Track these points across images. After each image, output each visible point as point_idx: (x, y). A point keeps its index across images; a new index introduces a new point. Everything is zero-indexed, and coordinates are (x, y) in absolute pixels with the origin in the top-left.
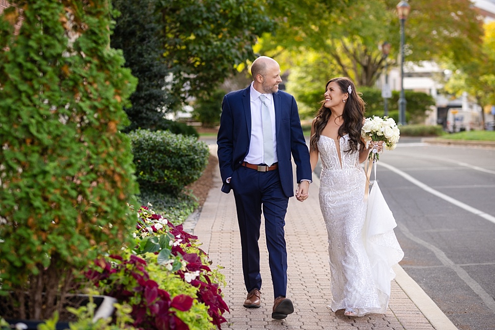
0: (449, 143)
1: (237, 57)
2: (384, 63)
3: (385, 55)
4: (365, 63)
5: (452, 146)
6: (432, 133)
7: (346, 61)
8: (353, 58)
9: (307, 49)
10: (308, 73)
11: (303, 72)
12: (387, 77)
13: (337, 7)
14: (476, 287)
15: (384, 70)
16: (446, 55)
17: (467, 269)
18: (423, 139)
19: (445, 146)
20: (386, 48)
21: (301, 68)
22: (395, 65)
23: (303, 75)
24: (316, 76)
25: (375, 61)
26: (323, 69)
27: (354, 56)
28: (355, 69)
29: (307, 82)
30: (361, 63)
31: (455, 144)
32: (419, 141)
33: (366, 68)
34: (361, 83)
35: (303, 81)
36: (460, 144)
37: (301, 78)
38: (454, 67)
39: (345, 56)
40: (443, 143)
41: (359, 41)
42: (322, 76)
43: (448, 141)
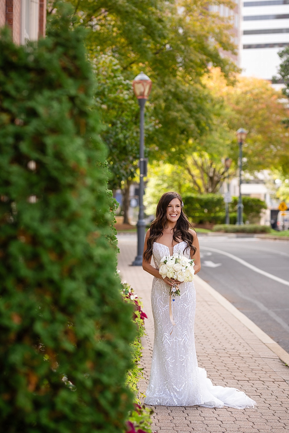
0: (275, 239)
1: (124, 175)
2: (226, 174)
3: (227, 168)
4: (211, 174)
5: (277, 241)
6: (263, 231)
7: (196, 172)
8: (201, 169)
9: (165, 163)
10: (164, 181)
11: (160, 180)
12: (229, 186)
13: (193, 137)
14: (279, 320)
15: (226, 180)
16: (276, 168)
17: (276, 312)
18: (256, 235)
19: (272, 241)
20: (228, 163)
21: (158, 176)
22: (235, 175)
23: (160, 182)
24: (170, 183)
25: (219, 172)
26: (177, 178)
27: (202, 168)
28: (202, 178)
29: (163, 189)
30: (207, 174)
31: (280, 239)
32: (253, 237)
33: (211, 179)
34: (207, 190)
35: (160, 188)
36: (283, 239)
37: (158, 185)
38: (283, 178)
39: (195, 167)
40: (271, 239)
41: (207, 156)
42: (176, 184)
43: (274, 237)
